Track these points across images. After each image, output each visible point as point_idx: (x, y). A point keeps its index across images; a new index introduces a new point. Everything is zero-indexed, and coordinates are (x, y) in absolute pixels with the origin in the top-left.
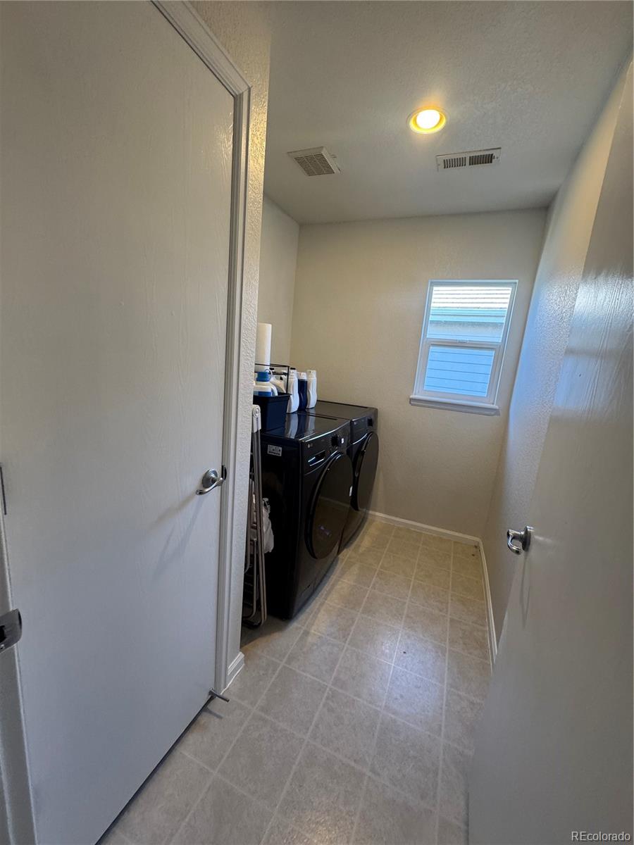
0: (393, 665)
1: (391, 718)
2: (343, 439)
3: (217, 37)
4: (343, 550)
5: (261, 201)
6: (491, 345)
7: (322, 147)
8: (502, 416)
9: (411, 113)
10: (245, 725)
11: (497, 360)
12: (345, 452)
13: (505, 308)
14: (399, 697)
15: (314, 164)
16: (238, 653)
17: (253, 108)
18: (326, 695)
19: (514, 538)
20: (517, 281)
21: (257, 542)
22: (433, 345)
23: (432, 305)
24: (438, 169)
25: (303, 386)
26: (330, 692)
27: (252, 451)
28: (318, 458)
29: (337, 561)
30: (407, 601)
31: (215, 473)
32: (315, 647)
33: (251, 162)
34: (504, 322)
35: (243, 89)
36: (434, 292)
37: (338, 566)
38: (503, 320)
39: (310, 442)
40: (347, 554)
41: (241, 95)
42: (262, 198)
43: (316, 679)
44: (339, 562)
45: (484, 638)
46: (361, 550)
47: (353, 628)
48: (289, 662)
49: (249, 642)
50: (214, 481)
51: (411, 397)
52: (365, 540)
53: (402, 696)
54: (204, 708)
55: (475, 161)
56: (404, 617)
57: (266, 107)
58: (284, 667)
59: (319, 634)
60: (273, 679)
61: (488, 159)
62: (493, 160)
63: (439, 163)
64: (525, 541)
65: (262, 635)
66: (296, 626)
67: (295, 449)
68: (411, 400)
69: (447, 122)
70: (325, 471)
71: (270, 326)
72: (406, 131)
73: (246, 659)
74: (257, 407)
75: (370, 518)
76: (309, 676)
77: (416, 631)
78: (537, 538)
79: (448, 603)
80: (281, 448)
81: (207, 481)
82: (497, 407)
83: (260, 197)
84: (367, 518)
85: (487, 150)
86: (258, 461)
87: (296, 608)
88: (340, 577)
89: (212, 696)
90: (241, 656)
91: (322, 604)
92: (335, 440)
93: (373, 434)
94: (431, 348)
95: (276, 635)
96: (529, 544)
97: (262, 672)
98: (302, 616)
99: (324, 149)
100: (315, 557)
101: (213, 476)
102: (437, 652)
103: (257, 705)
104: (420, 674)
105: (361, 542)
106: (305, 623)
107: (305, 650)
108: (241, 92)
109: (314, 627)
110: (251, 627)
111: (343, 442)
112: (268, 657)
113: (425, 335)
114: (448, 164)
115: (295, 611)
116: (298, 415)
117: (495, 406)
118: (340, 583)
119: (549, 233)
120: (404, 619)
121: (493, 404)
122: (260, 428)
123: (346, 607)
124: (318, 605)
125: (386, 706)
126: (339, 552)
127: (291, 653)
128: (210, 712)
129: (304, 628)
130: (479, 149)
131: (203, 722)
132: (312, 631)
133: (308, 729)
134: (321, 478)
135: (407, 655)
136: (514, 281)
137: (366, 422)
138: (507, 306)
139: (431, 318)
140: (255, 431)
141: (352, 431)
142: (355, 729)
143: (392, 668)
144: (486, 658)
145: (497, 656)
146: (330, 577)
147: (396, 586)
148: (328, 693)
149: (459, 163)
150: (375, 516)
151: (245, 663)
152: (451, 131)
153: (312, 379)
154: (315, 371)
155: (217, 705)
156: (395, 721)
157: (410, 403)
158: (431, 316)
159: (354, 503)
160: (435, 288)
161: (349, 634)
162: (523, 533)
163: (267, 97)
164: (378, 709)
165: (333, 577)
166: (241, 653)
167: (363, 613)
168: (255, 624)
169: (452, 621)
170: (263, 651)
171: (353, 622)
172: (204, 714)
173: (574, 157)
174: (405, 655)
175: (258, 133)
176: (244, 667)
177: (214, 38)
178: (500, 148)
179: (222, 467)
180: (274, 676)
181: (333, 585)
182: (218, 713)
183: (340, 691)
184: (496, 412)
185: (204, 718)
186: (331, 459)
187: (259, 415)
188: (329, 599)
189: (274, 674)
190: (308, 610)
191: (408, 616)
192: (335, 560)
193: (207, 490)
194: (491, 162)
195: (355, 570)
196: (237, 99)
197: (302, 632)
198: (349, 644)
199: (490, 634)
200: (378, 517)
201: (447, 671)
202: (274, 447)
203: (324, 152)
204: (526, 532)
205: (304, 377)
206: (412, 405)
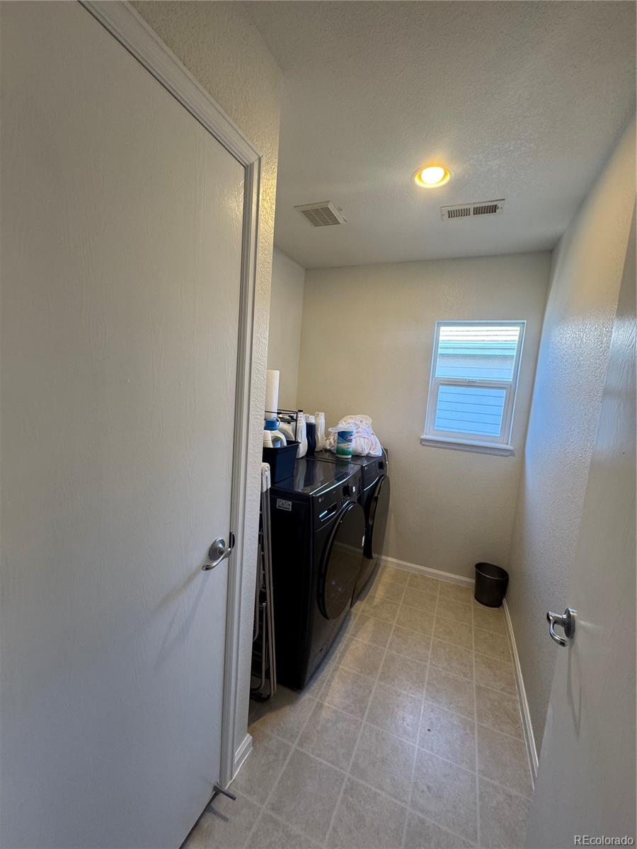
0: (417, 746)
1: (419, 817)
2: (354, 488)
3: (228, 115)
4: (355, 603)
5: (271, 261)
6: (503, 384)
7: (329, 201)
8: (518, 457)
9: (418, 170)
10: (253, 830)
11: (509, 399)
12: (356, 501)
13: (515, 341)
14: (426, 789)
15: (320, 216)
16: (245, 735)
17: (263, 174)
18: (344, 787)
19: (555, 623)
20: (525, 321)
21: (266, 607)
22: (442, 384)
23: (441, 338)
24: (442, 219)
25: (311, 429)
26: (348, 783)
27: (261, 510)
28: (330, 511)
29: (350, 616)
30: (428, 664)
31: (222, 542)
32: (330, 724)
33: (261, 225)
34: (515, 354)
35: (254, 159)
36: (441, 333)
37: (351, 623)
38: (514, 353)
39: (321, 496)
40: (360, 607)
41: (252, 165)
42: (272, 258)
43: (333, 767)
44: (352, 617)
45: (515, 710)
46: (377, 601)
47: (371, 699)
48: (301, 744)
49: (257, 720)
50: (221, 553)
51: (422, 437)
52: (379, 590)
53: (429, 788)
54: (208, 808)
55: (478, 211)
56: (425, 683)
57: (276, 173)
58: (297, 751)
59: (334, 707)
60: (285, 767)
61: (493, 209)
62: (497, 211)
63: (443, 213)
64: (569, 626)
65: (272, 709)
66: (308, 698)
67: (306, 504)
68: (421, 439)
69: (451, 178)
70: (338, 523)
71: (278, 372)
72: (411, 186)
73: (254, 743)
74: (267, 465)
75: (382, 564)
76: (325, 762)
77: (439, 702)
78: (581, 623)
79: (471, 666)
80: (290, 503)
81: (214, 553)
82: (512, 448)
83: (270, 258)
84: (379, 565)
85: (492, 201)
86: (267, 521)
87: (308, 675)
88: (354, 635)
89: (217, 791)
90: (248, 738)
91: (336, 669)
92: (346, 490)
93: (383, 477)
94: (440, 387)
95: (287, 709)
96: (574, 631)
97: (272, 758)
98: (315, 684)
99: (330, 203)
100: (328, 618)
101: (220, 546)
102: (465, 730)
103: (266, 803)
104: (448, 758)
105: (375, 592)
106: (318, 693)
107: (319, 728)
108: (252, 162)
109: (328, 699)
110: (260, 701)
111: (354, 491)
112: (279, 738)
113: (434, 375)
114: (452, 214)
115: (307, 679)
116: (307, 460)
117: (509, 447)
118: (354, 642)
119: (556, 275)
120: (425, 687)
121: (507, 444)
122: (269, 486)
123: (361, 672)
124: (331, 670)
125: (412, 801)
126: (351, 606)
127: (303, 732)
128: (215, 813)
129: (317, 700)
130: (483, 200)
131: (206, 825)
132: (326, 704)
133: (325, 834)
134: (333, 533)
135: (432, 733)
136: (522, 321)
137: (377, 467)
138: (517, 338)
139: (440, 351)
140: (265, 490)
141: (363, 477)
142: (378, 833)
143: (416, 750)
144: (520, 736)
145: (539, 769)
146: (343, 635)
147: (415, 645)
148: (346, 785)
149: (464, 213)
150: (387, 561)
151: (253, 746)
152: (456, 186)
153: (320, 421)
154: (323, 414)
155: (223, 803)
156: (422, 822)
157: (421, 443)
158: (439, 349)
159: (368, 552)
160: (442, 328)
161: (366, 707)
162: (565, 616)
163: (276, 164)
164: (403, 805)
165: (347, 636)
166: (248, 735)
167: (381, 680)
168: (263, 696)
169: (478, 688)
170: (272, 731)
171: (371, 692)
172: (208, 815)
173: (580, 204)
174: (429, 733)
175: (268, 198)
176: (253, 752)
177: (226, 116)
178: (504, 200)
179: (230, 534)
180: (285, 764)
181: (347, 646)
182: (223, 813)
183: (361, 782)
184: (511, 453)
185: (209, 820)
186: (343, 510)
187: (268, 474)
188: (342, 663)
189: (285, 760)
190: (320, 677)
191: (429, 684)
192: (349, 613)
193: (215, 564)
194: (495, 212)
195: (370, 625)
196: (248, 169)
197: (315, 704)
198: (367, 720)
199: (522, 705)
200: (390, 563)
201: (477, 755)
202: (284, 501)
203: (331, 206)
204: (569, 616)
205: (312, 420)
206: (423, 445)
